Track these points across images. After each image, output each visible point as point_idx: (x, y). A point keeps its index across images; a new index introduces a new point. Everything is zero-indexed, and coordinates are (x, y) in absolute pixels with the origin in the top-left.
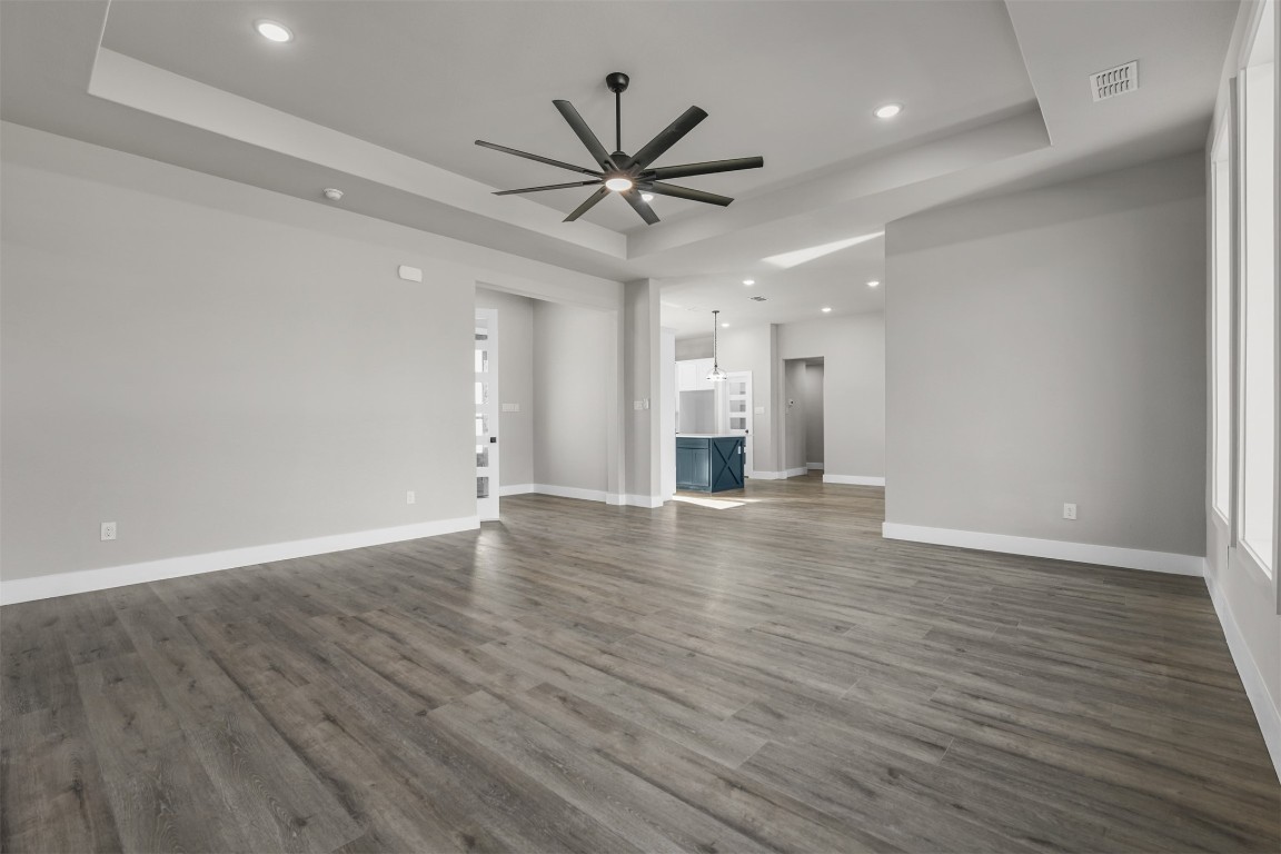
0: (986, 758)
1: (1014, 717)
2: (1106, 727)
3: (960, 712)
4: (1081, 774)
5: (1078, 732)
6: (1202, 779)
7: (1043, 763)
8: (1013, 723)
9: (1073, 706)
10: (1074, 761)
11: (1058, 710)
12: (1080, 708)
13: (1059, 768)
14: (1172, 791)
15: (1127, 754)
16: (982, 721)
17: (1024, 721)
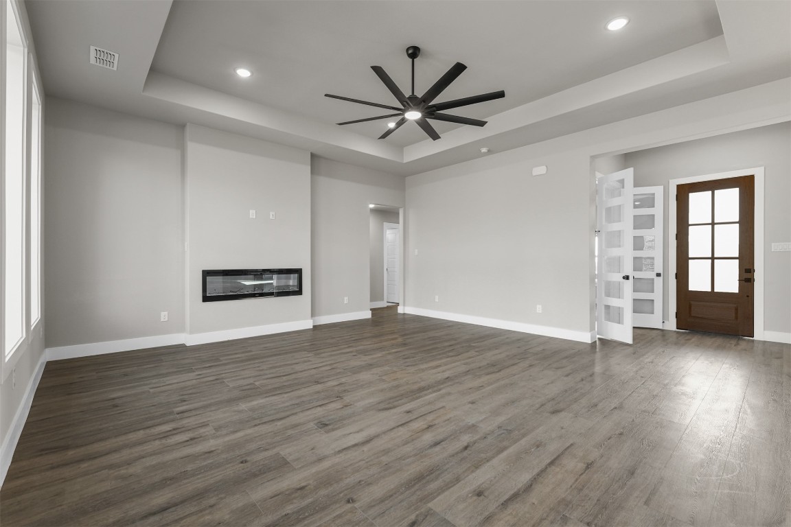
0: (159, 420)
1: (164, 441)
2: (111, 467)
3: (190, 428)
4: (116, 437)
5: (125, 454)
6: (52, 468)
7: (134, 431)
8: (161, 438)
9: (136, 469)
10: (121, 440)
11: (144, 460)
12: (131, 470)
13: (127, 433)
14: (71, 453)
15: (95, 458)
16: (175, 431)
17: (157, 442)
